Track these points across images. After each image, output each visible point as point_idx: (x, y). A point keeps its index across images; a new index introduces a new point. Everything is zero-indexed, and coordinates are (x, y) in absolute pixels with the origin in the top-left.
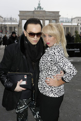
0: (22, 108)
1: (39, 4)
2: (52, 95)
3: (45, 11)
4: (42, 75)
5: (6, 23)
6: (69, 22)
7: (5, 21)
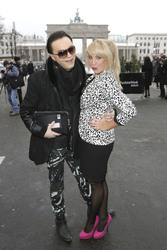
0: (56, 161)
1: (77, 14)
2: (98, 143)
3: (86, 25)
4: (85, 115)
5: (27, 45)
6: (122, 42)
7: (25, 41)
